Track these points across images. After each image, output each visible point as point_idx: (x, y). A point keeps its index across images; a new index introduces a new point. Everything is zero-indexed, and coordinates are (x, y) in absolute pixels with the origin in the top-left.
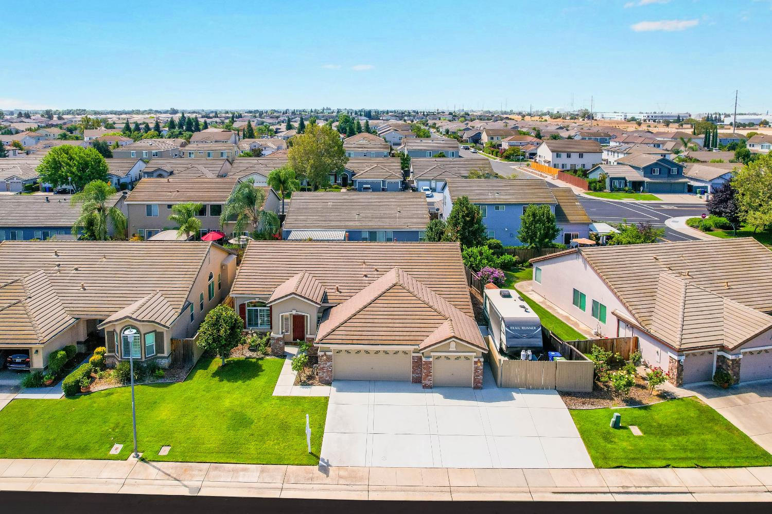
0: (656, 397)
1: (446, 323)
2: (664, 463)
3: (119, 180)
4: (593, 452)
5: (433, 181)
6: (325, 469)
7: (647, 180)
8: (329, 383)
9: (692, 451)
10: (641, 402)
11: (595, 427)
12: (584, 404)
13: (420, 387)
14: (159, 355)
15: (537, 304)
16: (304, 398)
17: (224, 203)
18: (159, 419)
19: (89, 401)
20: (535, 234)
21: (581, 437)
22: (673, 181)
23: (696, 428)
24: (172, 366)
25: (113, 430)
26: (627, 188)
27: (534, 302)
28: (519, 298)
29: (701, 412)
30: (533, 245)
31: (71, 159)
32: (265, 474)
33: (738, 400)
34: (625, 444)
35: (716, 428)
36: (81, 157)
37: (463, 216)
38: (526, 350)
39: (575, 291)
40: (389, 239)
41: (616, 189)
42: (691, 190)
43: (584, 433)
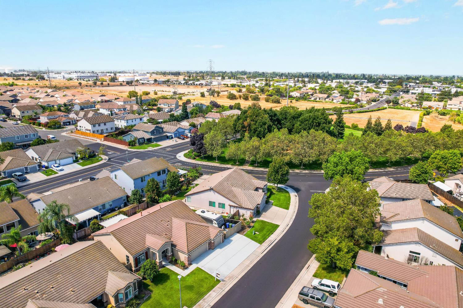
4: (257, 242)
5: (57, 160)
6: (223, 281)
7: (153, 137)
8: (191, 264)
9: (269, 231)
11: (252, 237)
12: (244, 233)
16: (193, 271)
22: (161, 135)
23: (264, 226)
26: (145, 142)
29: (262, 222)
33: (263, 215)
34: (259, 237)
35: (267, 224)
39: (210, 202)
40: (111, 205)
41: (140, 144)
42: (168, 138)
43: (252, 239)
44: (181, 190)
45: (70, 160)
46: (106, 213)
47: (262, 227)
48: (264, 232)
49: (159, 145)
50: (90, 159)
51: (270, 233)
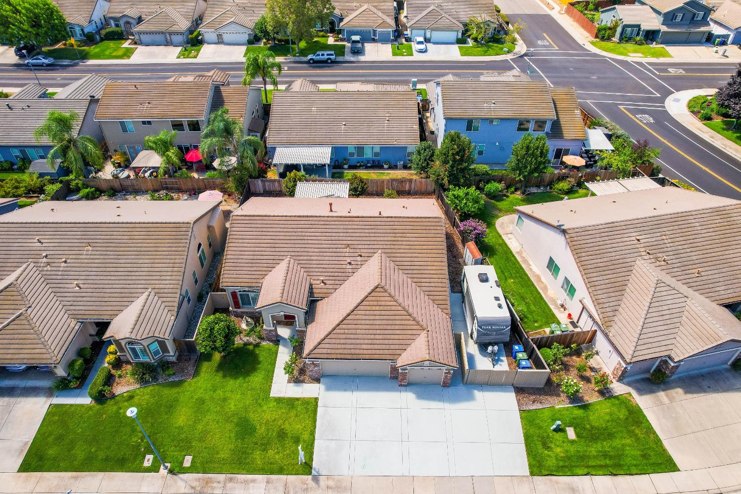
0: (596, 393)
1: (423, 334)
2: (586, 471)
3: (82, 30)
4: (531, 460)
5: (428, 31)
6: (316, 479)
7: (664, 29)
8: (318, 380)
9: (611, 458)
10: (583, 399)
11: (537, 431)
12: (534, 402)
13: (395, 384)
14: (166, 354)
15: (513, 256)
16: (298, 399)
17: (201, 119)
18: (177, 426)
19: (115, 408)
20: (526, 167)
21: (525, 443)
22: (692, 30)
23: (621, 432)
24: (179, 358)
25: (142, 440)
26: (638, 38)
27: (511, 252)
28: (496, 281)
29: (630, 414)
30: (521, 177)
31: (17, 11)
32: (270, 485)
33: (665, 397)
34: (558, 450)
35: (637, 431)
36: (27, 9)
37: (453, 154)
38: (493, 346)
39: (551, 258)
40: (376, 154)
41: (625, 38)
42: (710, 39)
43: (528, 438)
44: (551, 188)
45: (452, 36)
46: (361, 166)
47: (606, 428)
48: (594, 449)
49: (666, 55)
50: (491, 44)
51: (606, 466)
